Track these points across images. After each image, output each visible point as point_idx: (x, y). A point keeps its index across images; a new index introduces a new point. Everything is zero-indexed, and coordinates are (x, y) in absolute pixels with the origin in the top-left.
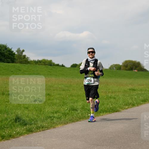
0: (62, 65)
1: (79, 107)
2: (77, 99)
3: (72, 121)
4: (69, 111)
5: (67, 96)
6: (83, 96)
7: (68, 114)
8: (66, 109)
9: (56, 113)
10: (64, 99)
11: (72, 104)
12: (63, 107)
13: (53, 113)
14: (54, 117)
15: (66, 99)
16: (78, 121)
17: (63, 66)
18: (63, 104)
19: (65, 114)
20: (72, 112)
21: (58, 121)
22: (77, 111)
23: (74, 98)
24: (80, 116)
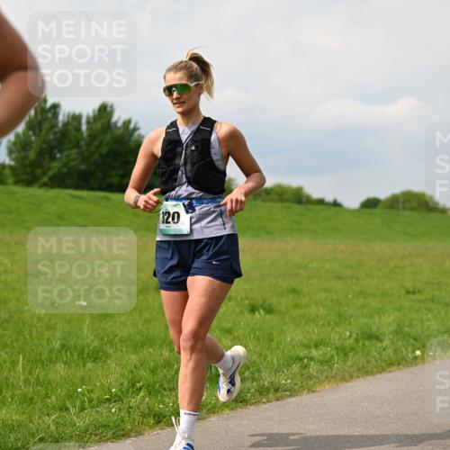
0: (335, 201)
1: (388, 329)
2: (380, 305)
3: (367, 371)
4: (357, 341)
5: (350, 296)
6: (399, 297)
7: (353, 349)
8: (348, 334)
9: (316, 346)
10: (340, 304)
11: (366, 320)
12: (337, 329)
13: (307, 347)
14: (312, 359)
15: (347, 305)
16: (382, 370)
17: (336, 204)
18: (337, 320)
19: (344, 352)
20: (364, 344)
21: (322, 372)
22: (382, 341)
23: (370, 300)
24: (389, 356)
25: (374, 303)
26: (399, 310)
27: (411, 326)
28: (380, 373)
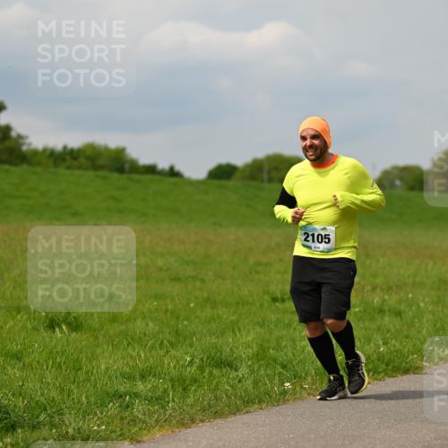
0: (172, 168)
1: (244, 353)
2: (234, 318)
3: (214, 411)
4: (201, 368)
5: (192, 305)
6: (262, 305)
7: (196, 381)
8: (188, 359)
9: (143, 377)
10: (178, 318)
11: (214, 340)
12: (173, 352)
13: (131, 378)
14: (136, 395)
15: (187, 319)
17: (173, 173)
18: (173, 340)
19: (182, 385)
20: (211, 373)
21: (151, 414)
22: (236, 370)
23: (221, 311)
24: (246, 391)
25: (227, 315)
26: (262, 325)
27: (278, 347)
28: (235, 414)
